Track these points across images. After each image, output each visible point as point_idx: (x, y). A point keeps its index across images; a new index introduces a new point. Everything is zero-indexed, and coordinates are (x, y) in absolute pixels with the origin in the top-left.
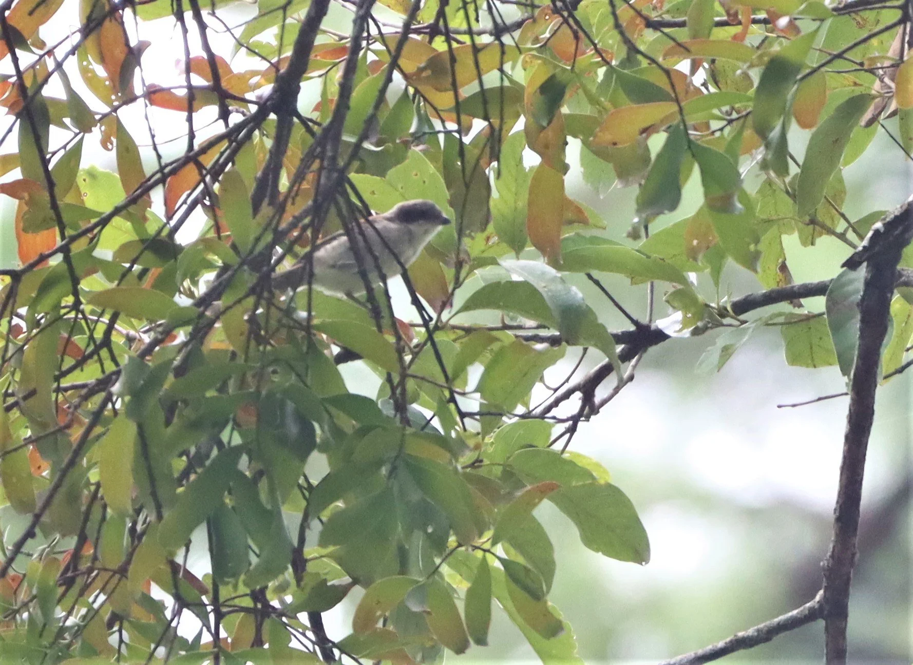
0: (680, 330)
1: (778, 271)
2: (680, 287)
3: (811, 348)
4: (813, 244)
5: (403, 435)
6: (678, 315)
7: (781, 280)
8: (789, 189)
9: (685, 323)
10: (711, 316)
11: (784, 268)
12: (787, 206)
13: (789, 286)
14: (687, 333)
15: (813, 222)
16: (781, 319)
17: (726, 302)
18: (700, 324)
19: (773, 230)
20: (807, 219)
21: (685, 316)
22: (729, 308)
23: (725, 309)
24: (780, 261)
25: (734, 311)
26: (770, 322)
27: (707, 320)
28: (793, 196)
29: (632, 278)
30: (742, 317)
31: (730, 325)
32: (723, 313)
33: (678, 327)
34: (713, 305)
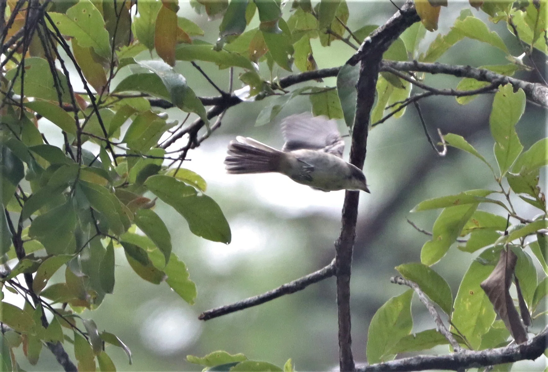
0: (249, 97)
1: (308, 59)
2: (249, 71)
3: (328, 108)
4: (329, 45)
5: (79, 169)
6: (247, 88)
7: (309, 66)
8: (315, 12)
9: (252, 93)
10: (267, 88)
11: (311, 58)
12: (312, 22)
13: (314, 70)
14: (253, 99)
15: (329, 32)
16: (310, 91)
17: (276, 80)
18: (260, 93)
19: (306, 36)
20: (325, 30)
21: (251, 89)
22: (278, 84)
23: (276, 84)
24: (309, 54)
25: (281, 85)
26: (303, 92)
27: (265, 91)
28: (316, 16)
29: (220, 66)
30: (286, 89)
31: (279, 94)
32: (274, 86)
33: (247, 95)
34: (269, 82)
